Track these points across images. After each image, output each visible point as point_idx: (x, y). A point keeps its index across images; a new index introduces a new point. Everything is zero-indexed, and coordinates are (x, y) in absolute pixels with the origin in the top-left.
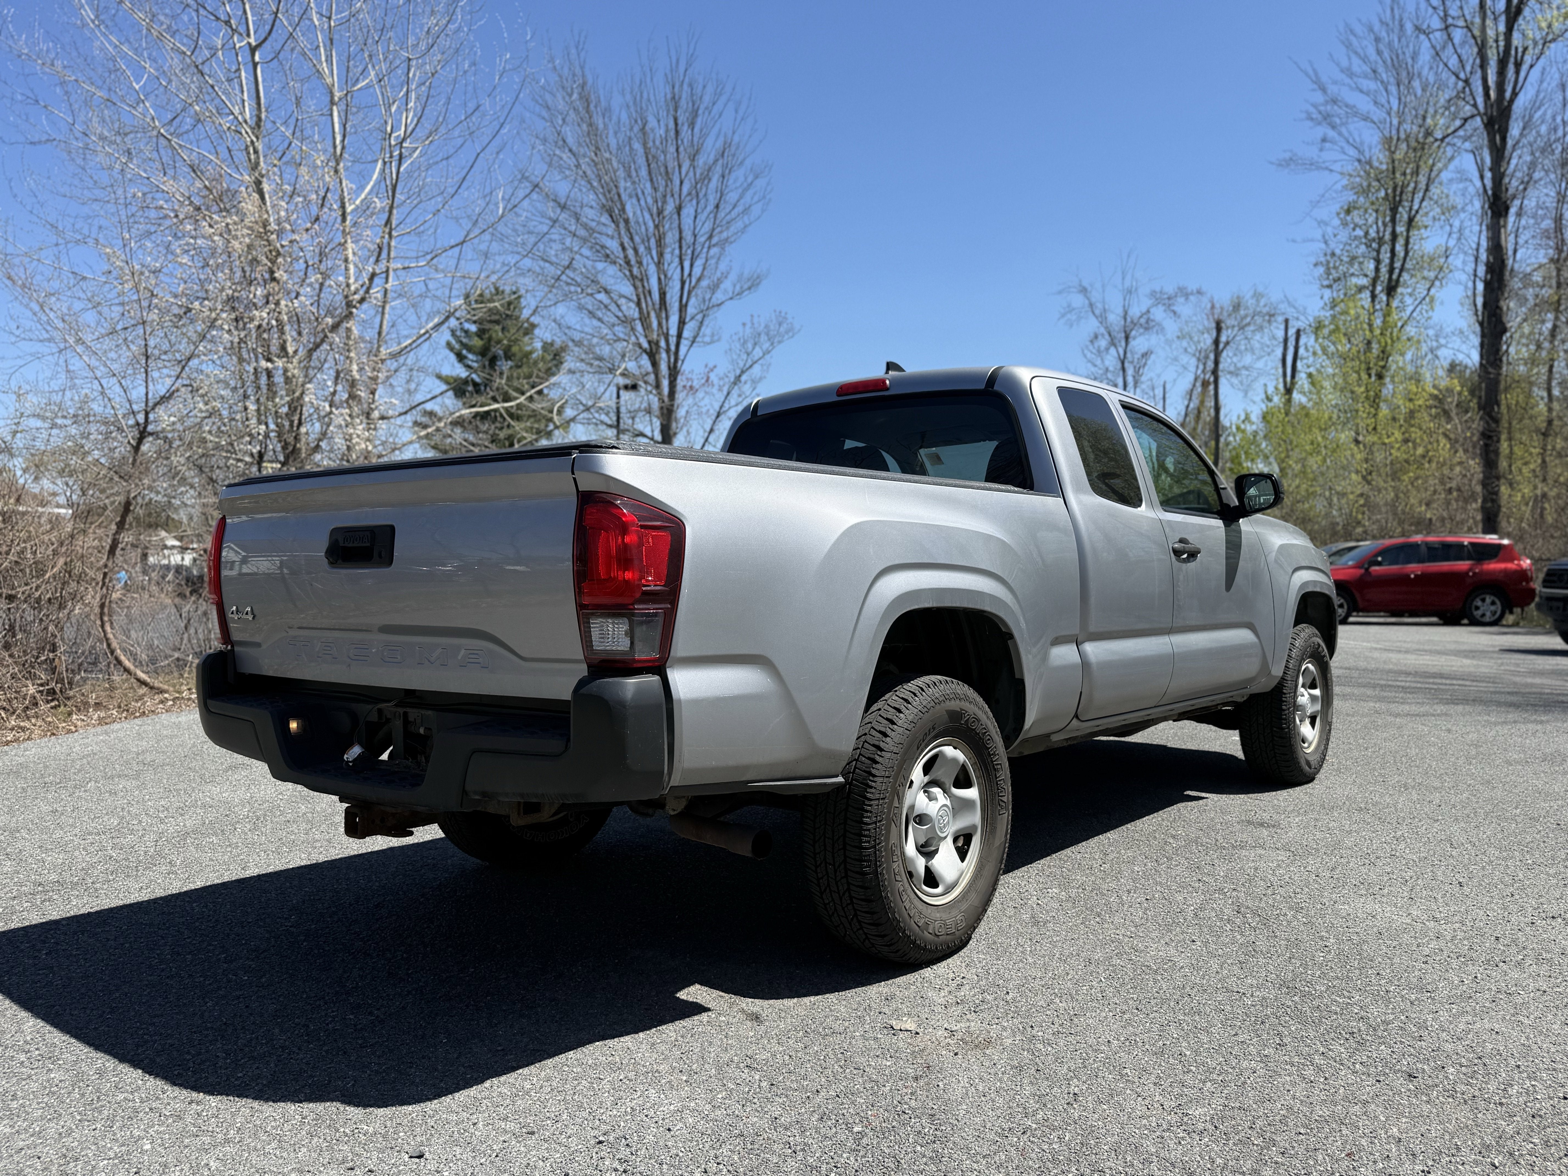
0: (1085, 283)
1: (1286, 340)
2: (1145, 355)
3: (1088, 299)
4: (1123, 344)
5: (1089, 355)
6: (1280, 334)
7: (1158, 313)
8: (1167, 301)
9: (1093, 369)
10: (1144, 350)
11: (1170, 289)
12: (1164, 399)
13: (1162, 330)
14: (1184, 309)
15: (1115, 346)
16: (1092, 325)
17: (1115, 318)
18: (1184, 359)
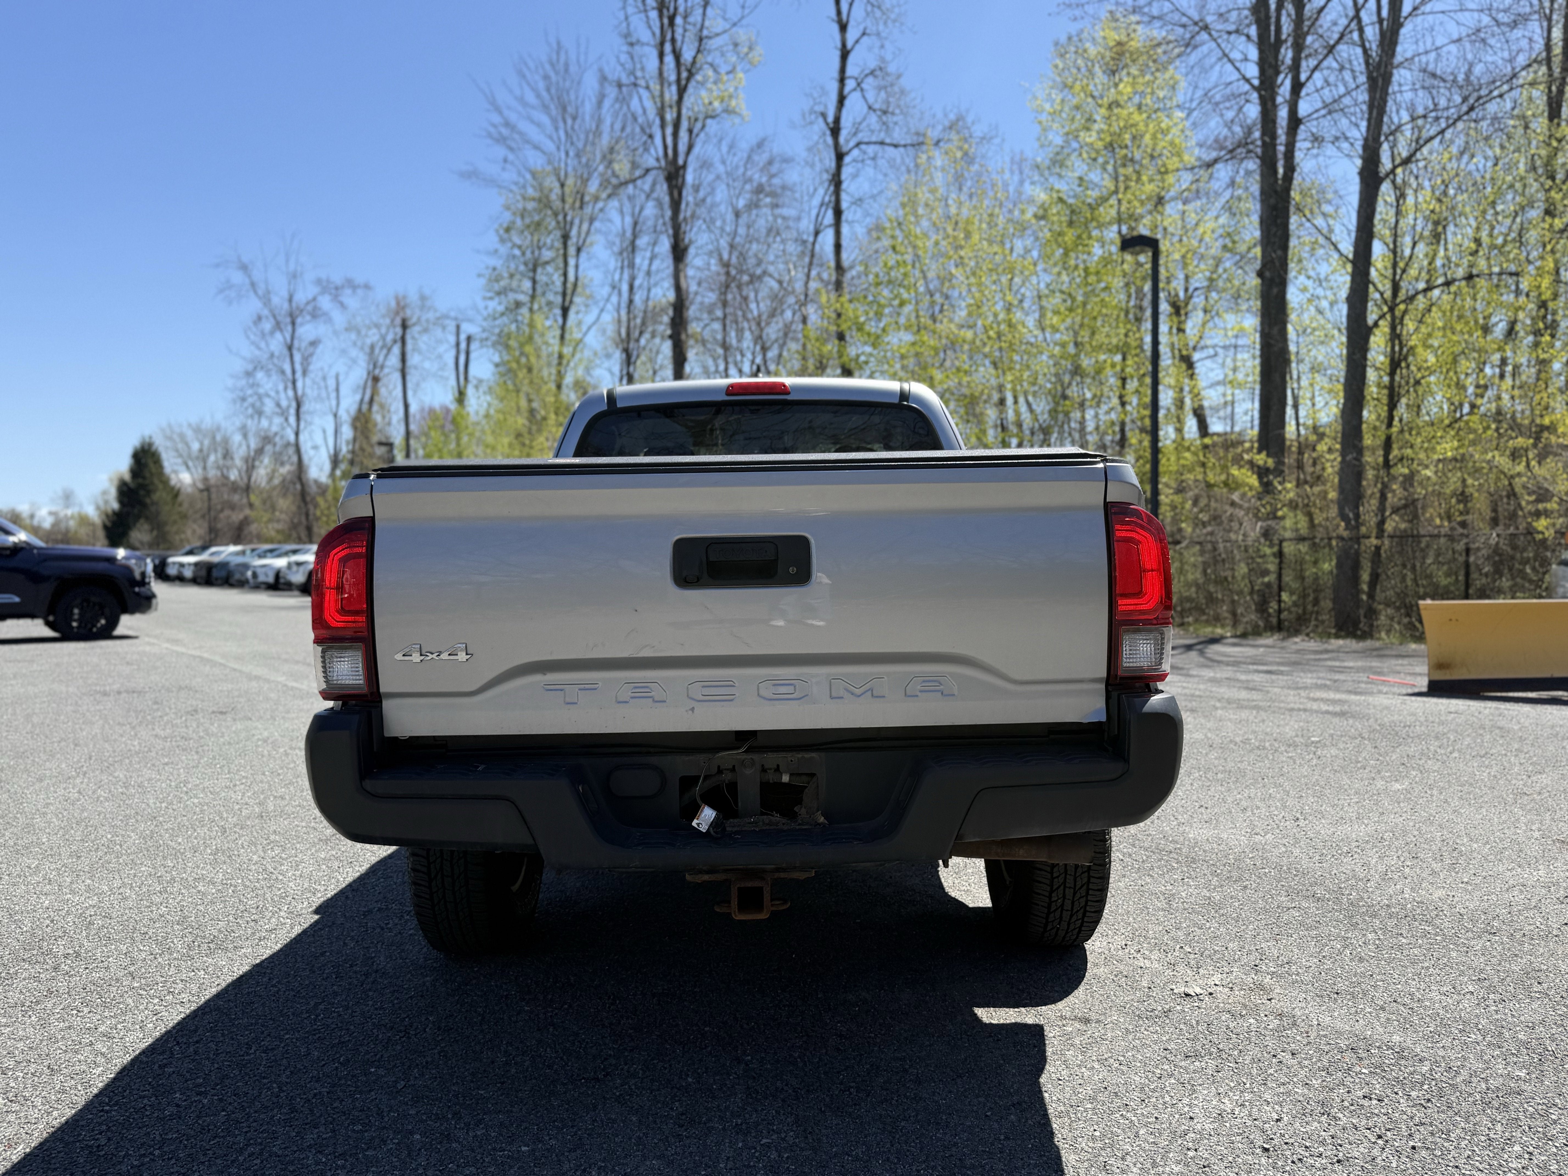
0: (245, 259)
1: (458, 344)
2: (314, 344)
3: (250, 277)
4: (289, 328)
5: (252, 337)
6: (452, 339)
7: (325, 303)
8: (335, 291)
9: (257, 352)
10: (311, 337)
11: (337, 278)
12: (337, 390)
13: (329, 320)
14: (352, 301)
15: (281, 330)
16: (254, 305)
17: (279, 300)
18: (354, 353)
